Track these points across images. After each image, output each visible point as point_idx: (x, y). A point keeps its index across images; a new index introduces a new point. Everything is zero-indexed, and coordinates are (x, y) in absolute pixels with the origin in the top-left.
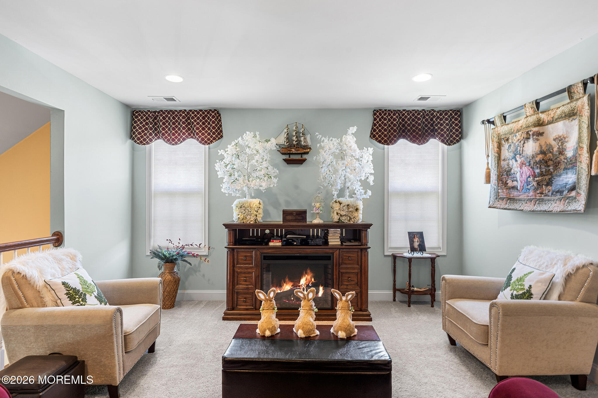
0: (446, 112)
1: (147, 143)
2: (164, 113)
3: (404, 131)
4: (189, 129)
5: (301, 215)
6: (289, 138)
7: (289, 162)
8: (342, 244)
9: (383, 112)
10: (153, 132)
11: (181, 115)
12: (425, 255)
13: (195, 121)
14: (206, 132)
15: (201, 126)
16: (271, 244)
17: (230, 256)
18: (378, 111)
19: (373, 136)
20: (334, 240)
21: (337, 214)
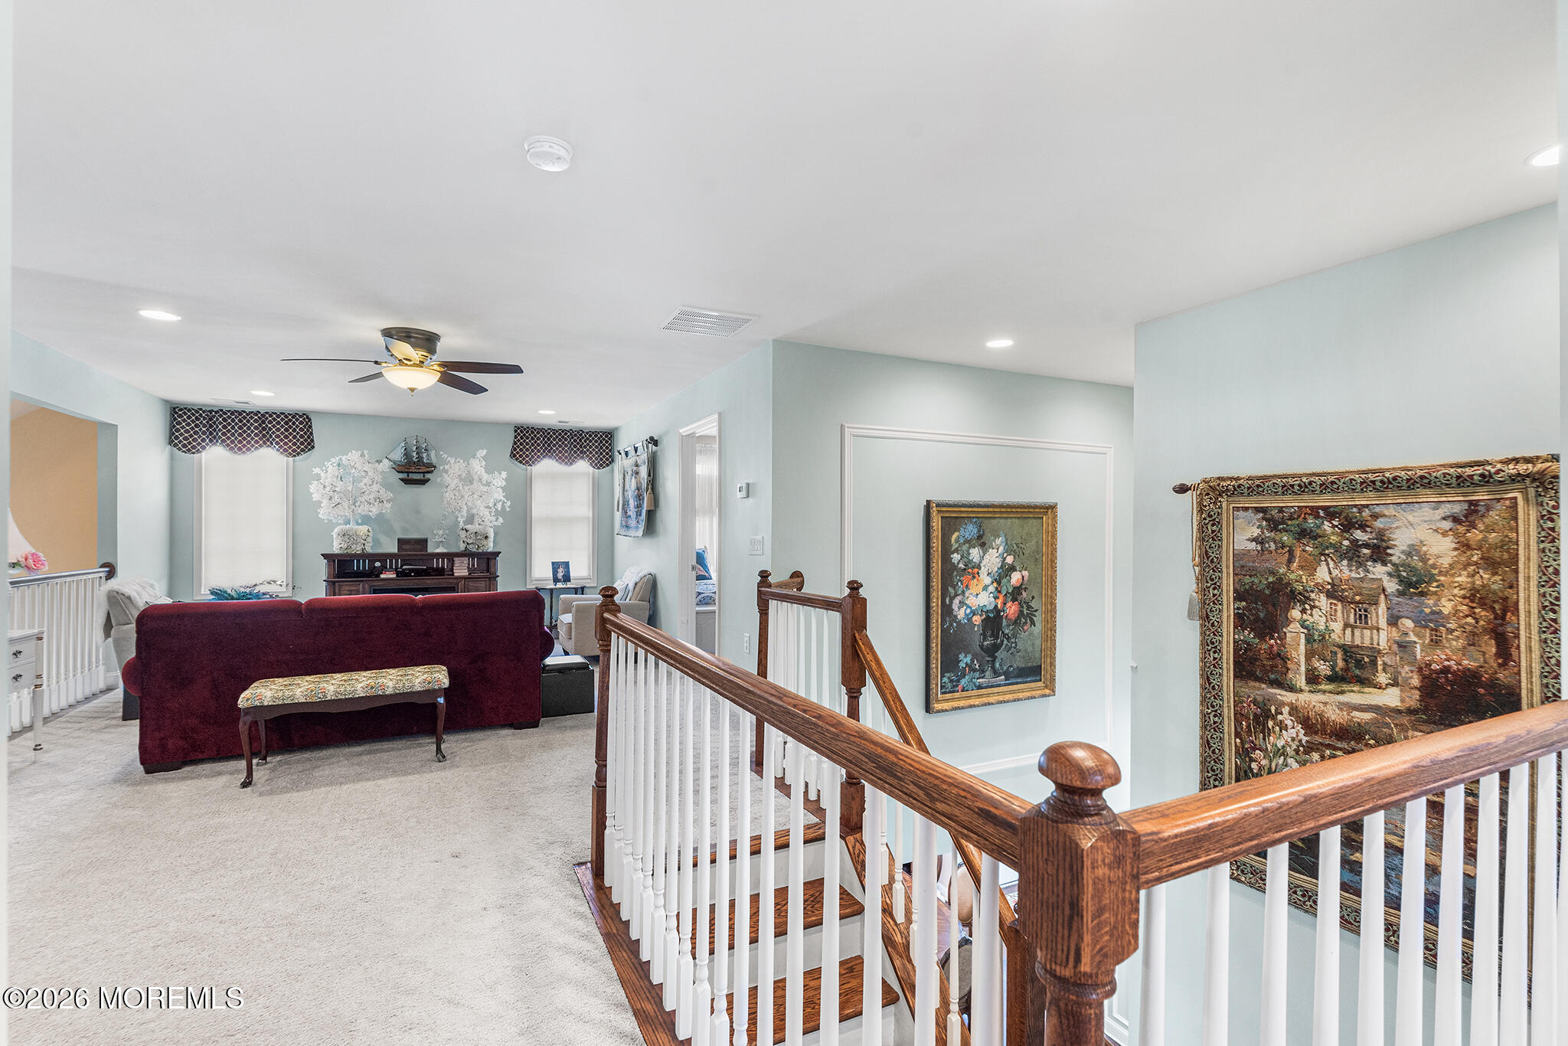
0: (596, 433)
1: (198, 451)
2: (225, 413)
3: (549, 451)
4: (264, 436)
5: (423, 543)
6: (407, 454)
7: (406, 481)
8: (470, 574)
9: (525, 429)
10: (207, 437)
11: (252, 418)
12: (569, 585)
13: (274, 426)
14: (290, 441)
15: (282, 433)
16: (382, 576)
17: (330, 590)
18: (519, 429)
19: (513, 456)
20: (461, 570)
21: (464, 542)
